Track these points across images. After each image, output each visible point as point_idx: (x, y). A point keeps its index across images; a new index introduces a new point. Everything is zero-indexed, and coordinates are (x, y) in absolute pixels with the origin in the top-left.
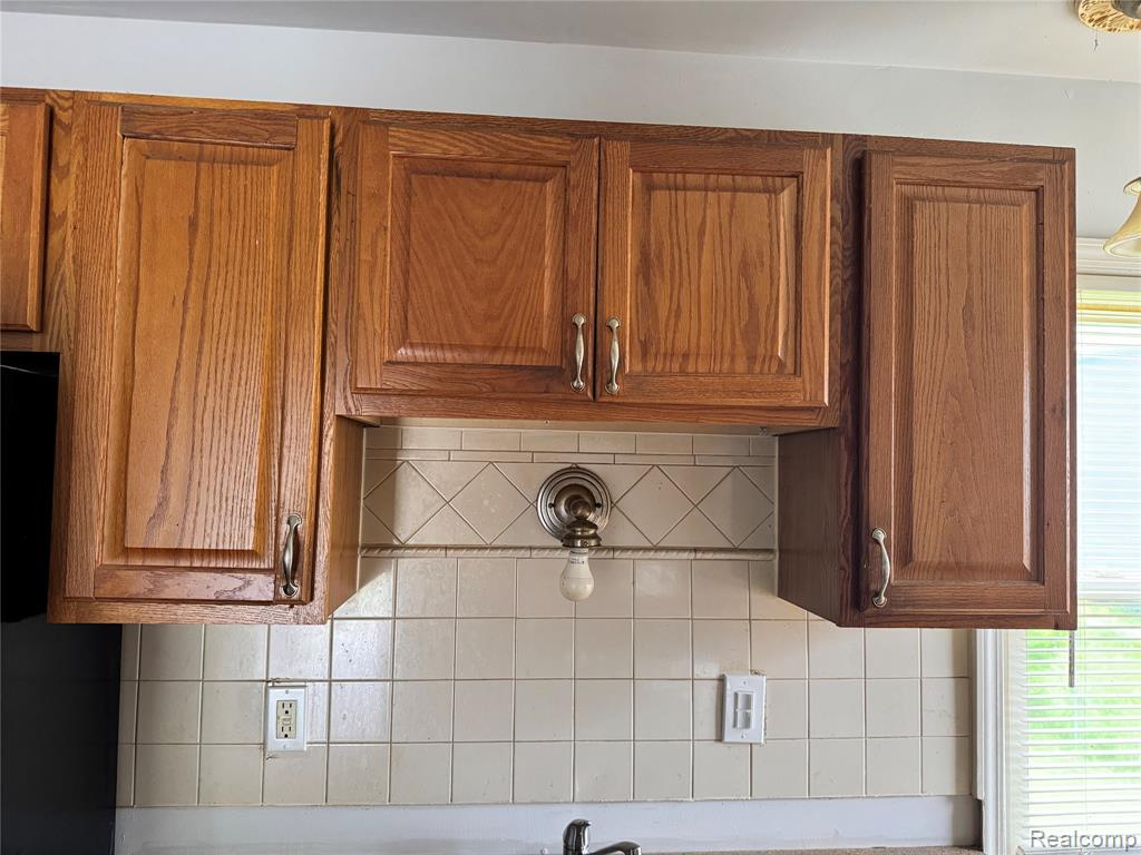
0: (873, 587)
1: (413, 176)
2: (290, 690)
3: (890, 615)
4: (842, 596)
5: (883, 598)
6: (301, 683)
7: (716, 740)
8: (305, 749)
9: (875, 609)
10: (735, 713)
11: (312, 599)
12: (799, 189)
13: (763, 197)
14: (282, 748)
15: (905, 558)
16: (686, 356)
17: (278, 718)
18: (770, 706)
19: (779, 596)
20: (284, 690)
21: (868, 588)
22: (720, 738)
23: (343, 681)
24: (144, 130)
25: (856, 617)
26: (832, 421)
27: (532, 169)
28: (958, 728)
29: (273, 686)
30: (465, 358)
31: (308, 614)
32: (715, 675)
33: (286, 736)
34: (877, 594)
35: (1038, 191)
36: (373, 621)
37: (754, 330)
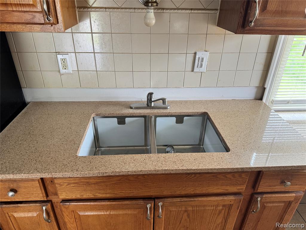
0: (250, 19)
2: (63, 55)
3: (253, 30)
4: (239, 23)
5: (253, 23)
6: (67, 53)
7: (192, 71)
8: (72, 73)
9: (249, 28)
10: (198, 63)
11: (58, 23)
14: (65, 72)
17: (62, 63)
18: (209, 61)
19: (217, 26)
20: (62, 55)
21: (248, 20)
23: (79, 53)
25: (242, 31)
28: (264, 68)
29: (58, 54)
31: (58, 28)
32: (193, 52)
33: (65, 69)
34: (251, 22)
36: (86, 34)
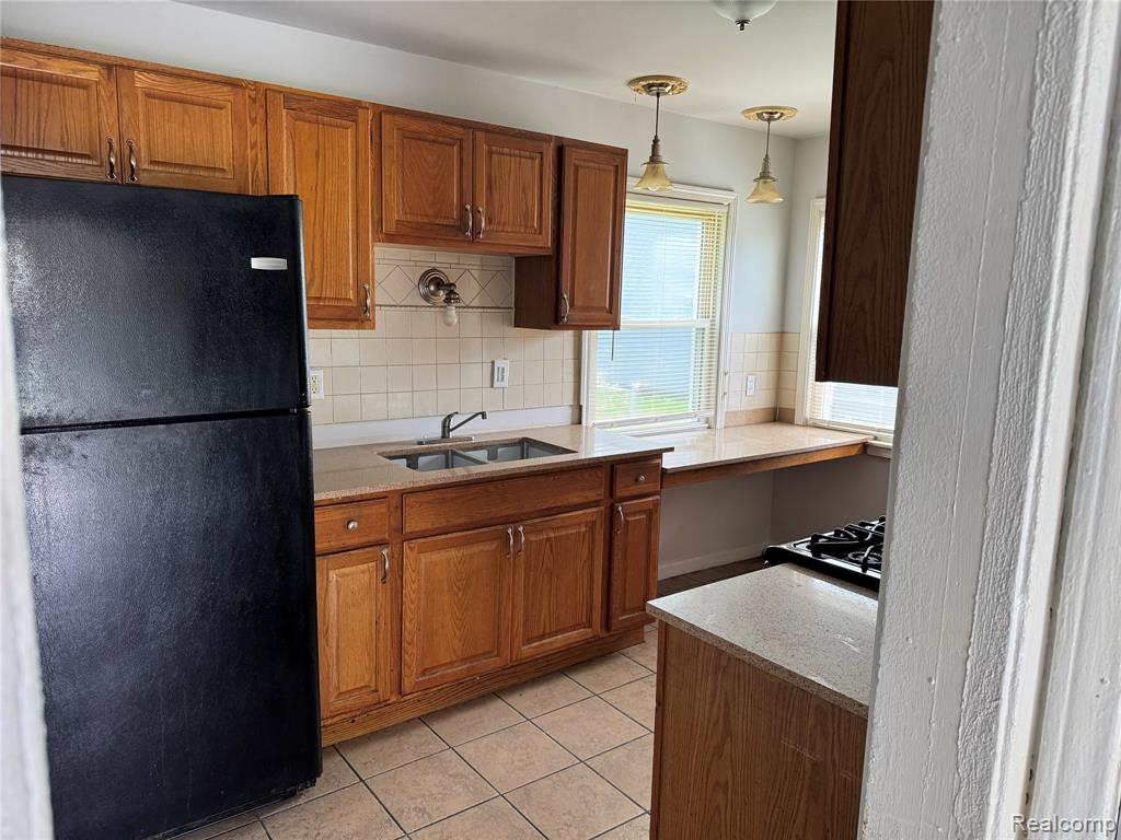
0: (562, 315)
1: (405, 140)
3: (567, 325)
5: (565, 319)
8: (323, 398)
9: (562, 323)
10: (498, 376)
12: (542, 158)
13: (530, 161)
15: (572, 305)
16: (504, 224)
17: (311, 384)
18: (511, 372)
19: (514, 327)
20: (313, 371)
21: (560, 316)
22: (492, 387)
23: (338, 367)
24: (293, 107)
25: (556, 327)
26: (550, 253)
27: (448, 140)
30: (426, 220)
32: (490, 361)
33: (315, 392)
34: (563, 318)
35: (617, 167)
37: (526, 216)
